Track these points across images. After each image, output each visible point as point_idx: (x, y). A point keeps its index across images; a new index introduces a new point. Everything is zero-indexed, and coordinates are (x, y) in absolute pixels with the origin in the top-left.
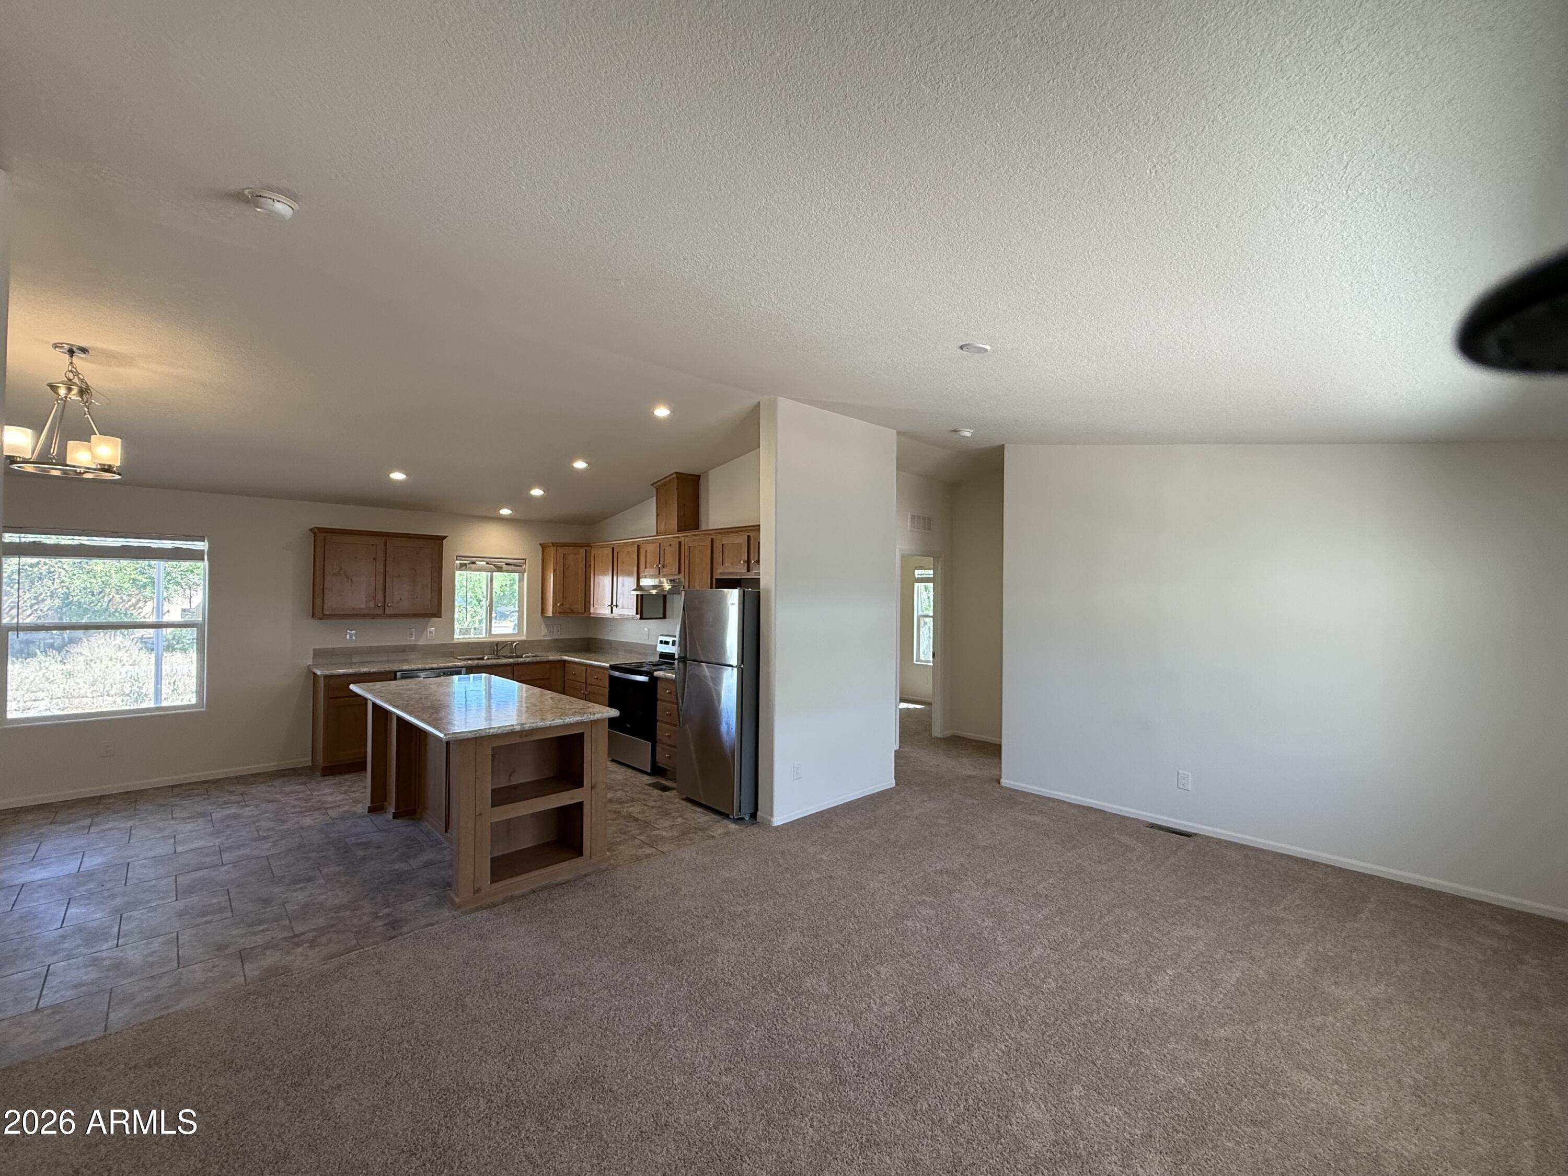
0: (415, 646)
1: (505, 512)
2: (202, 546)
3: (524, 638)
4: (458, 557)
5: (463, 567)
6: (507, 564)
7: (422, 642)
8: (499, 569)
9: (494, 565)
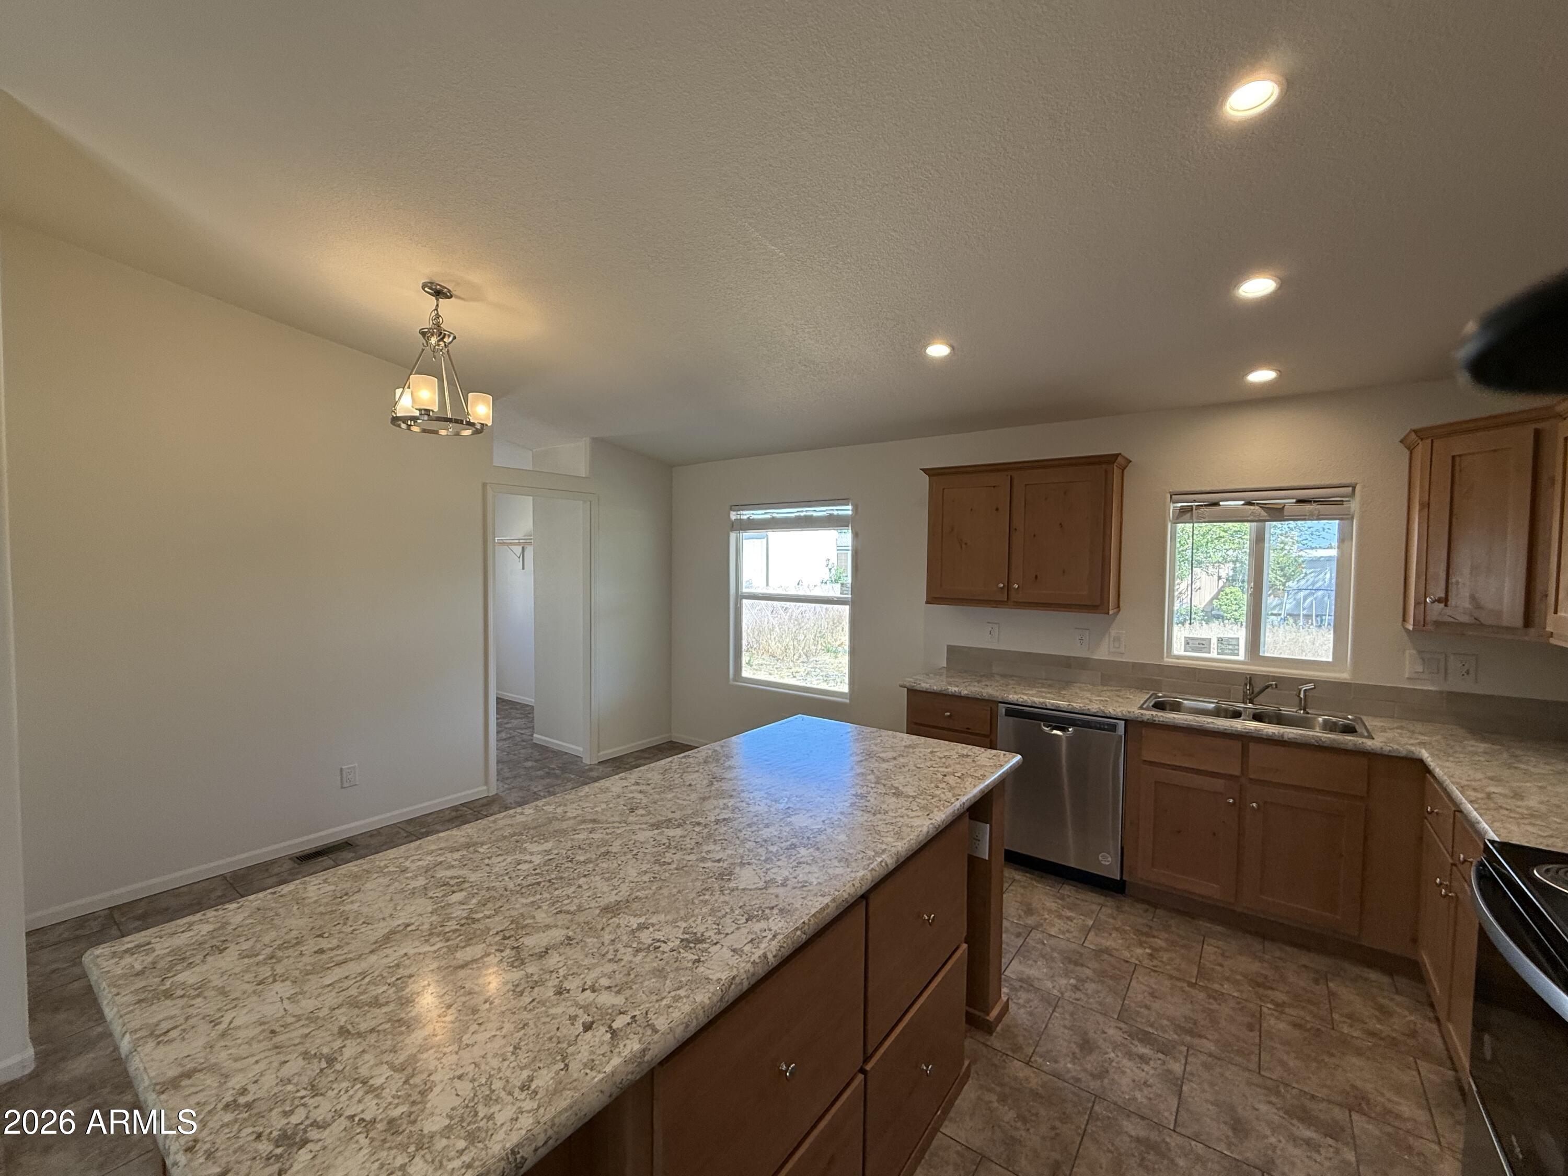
0: (1087, 660)
1: (1262, 376)
2: (847, 510)
3: (1344, 676)
4: (1175, 495)
5: (1185, 514)
6: (1300, 501)
7: (1103, 653)
8: (1277, 514)
9: (1262, 506)
